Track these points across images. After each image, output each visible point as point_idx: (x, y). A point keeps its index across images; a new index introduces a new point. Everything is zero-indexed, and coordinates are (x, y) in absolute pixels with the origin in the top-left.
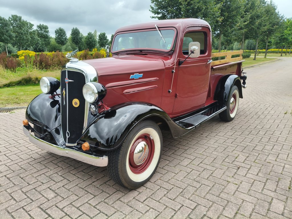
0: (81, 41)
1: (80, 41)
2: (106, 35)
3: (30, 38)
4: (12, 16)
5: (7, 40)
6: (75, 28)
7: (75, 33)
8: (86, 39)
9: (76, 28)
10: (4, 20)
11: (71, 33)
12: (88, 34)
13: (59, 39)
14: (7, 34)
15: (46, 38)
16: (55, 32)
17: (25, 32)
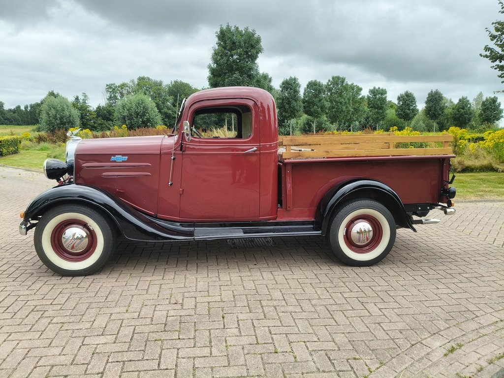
0: (442, 113)
1: (440, 112)
2: (498, 102)
3: (352, 110)
4: (333, 78)
5: (317, 112)
6: (434, 90)
7: (434, 99)
8: (453, 109)
9: (437, 90)
10: (319, 85)
11: (426, 100)
12: (460, 100)
13: (402, 110)
14: (319, 104)
15: (380, 109)
16: (397, 98)
17: (347, 100)
